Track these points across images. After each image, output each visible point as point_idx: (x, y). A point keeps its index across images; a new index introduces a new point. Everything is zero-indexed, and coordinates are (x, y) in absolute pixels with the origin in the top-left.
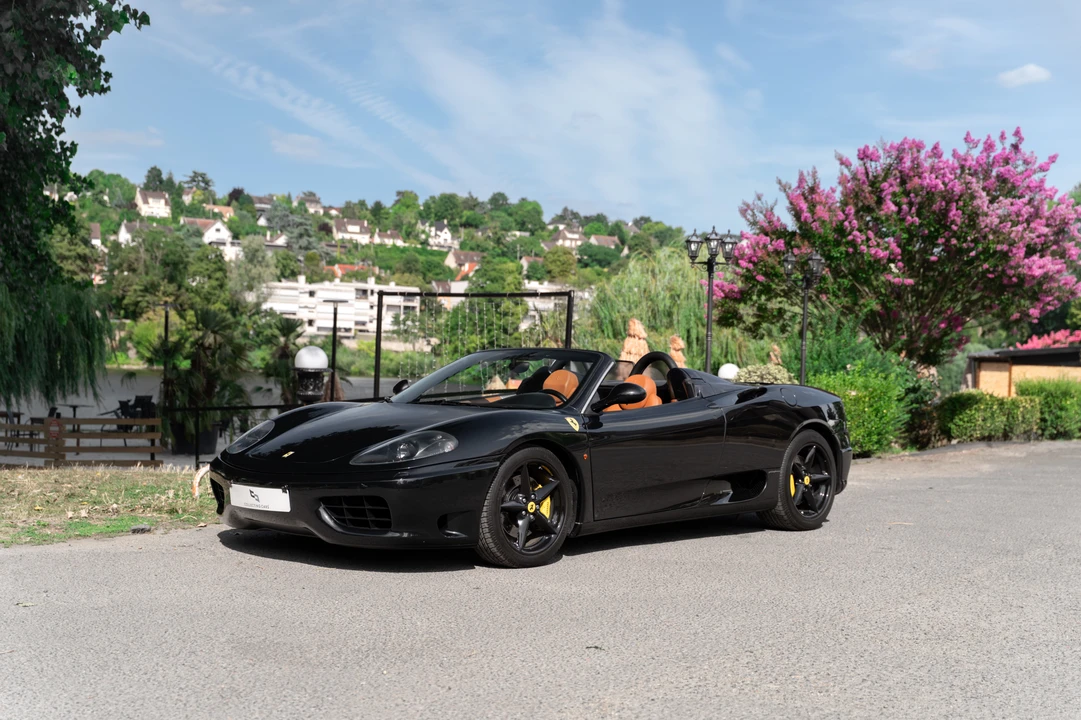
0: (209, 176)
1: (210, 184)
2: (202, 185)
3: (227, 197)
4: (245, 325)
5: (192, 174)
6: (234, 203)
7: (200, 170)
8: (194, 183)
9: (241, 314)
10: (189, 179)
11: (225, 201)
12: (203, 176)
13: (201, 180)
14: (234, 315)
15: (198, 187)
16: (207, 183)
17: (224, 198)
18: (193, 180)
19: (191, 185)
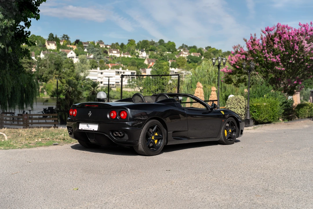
0: (69, 36)
2: (66, 39)
4: (81, 83)
5: (63, 35)
6: (77, 44)
7: (66, 34)
8: (64, 38)
9: (80, 80)
11: (74, 44)
12: (66, 36)
14: (77, 80)
15: (65, 40)
16: (68, 38)
17: (73, 43)
18: (63, 37)
19: (63, 39)
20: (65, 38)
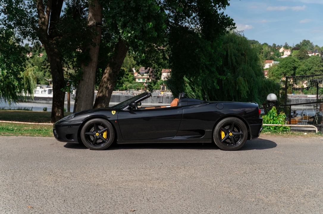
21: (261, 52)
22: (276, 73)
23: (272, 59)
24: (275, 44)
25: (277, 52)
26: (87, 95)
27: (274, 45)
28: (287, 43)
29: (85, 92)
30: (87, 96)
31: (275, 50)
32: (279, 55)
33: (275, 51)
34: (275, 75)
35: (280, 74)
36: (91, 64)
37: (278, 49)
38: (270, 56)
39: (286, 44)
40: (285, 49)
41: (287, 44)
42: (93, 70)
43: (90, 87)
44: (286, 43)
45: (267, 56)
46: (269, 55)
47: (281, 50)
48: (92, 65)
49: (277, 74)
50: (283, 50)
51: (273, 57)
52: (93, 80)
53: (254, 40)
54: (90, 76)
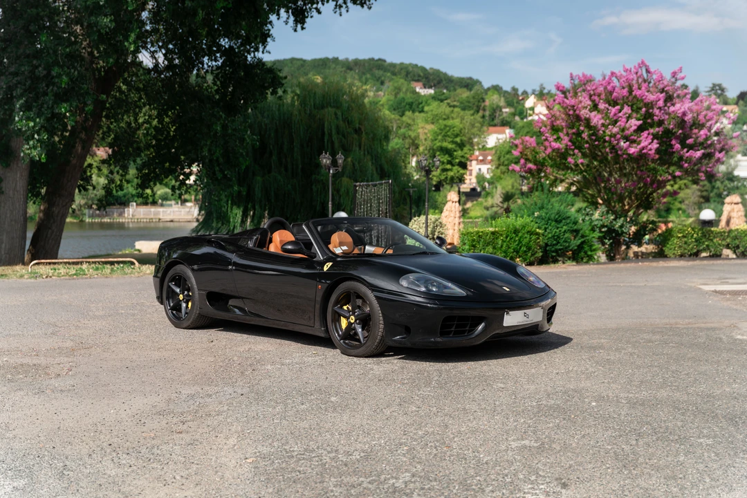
0: (724, 85)
1: (725, 90)
2: (719, 92)
3: (736, 98)
5: (711, 86)
6: (741, 102)
7: (717, 82)
8: (713, 92)
10: (709, 89)
11: (735, 102)
12: (720, 85)
13: (718, 90)
14: (710, 182)
15: (715, 94)
16: (723, 90)
17: (733, 99)
18: (713, 90)
19: (710, 93)
20: (716, 90)
21: (481, 108)
22: (505, 158)
23: (505, 124)
24: (516, 87)
25: (520, 107)
26: (11, 221)
27: (515, 90)
28: (544, 86)
29: (8, 215)
30: (13, 223)
31: (517, 103)
32: (522, 114)
33: (515, 104)
34: (503, 162)
35: (514, 161)
36: (17, 164)
37: (523, 99)
38: (501, 117)
39: (542, 88)
40: (538, 100)
41: (544, 88)
42: (22, 175)
43: (17, 206)
44: (542, 85)
45: (495, 117)
46: (500, 115)
47: (529, 103)
48: (20, 165)
49: (508, 159)
50: (534, 103)
51: (509, 120)
52: (22, 192)
53: (471, 78)
54: (16, 185)
